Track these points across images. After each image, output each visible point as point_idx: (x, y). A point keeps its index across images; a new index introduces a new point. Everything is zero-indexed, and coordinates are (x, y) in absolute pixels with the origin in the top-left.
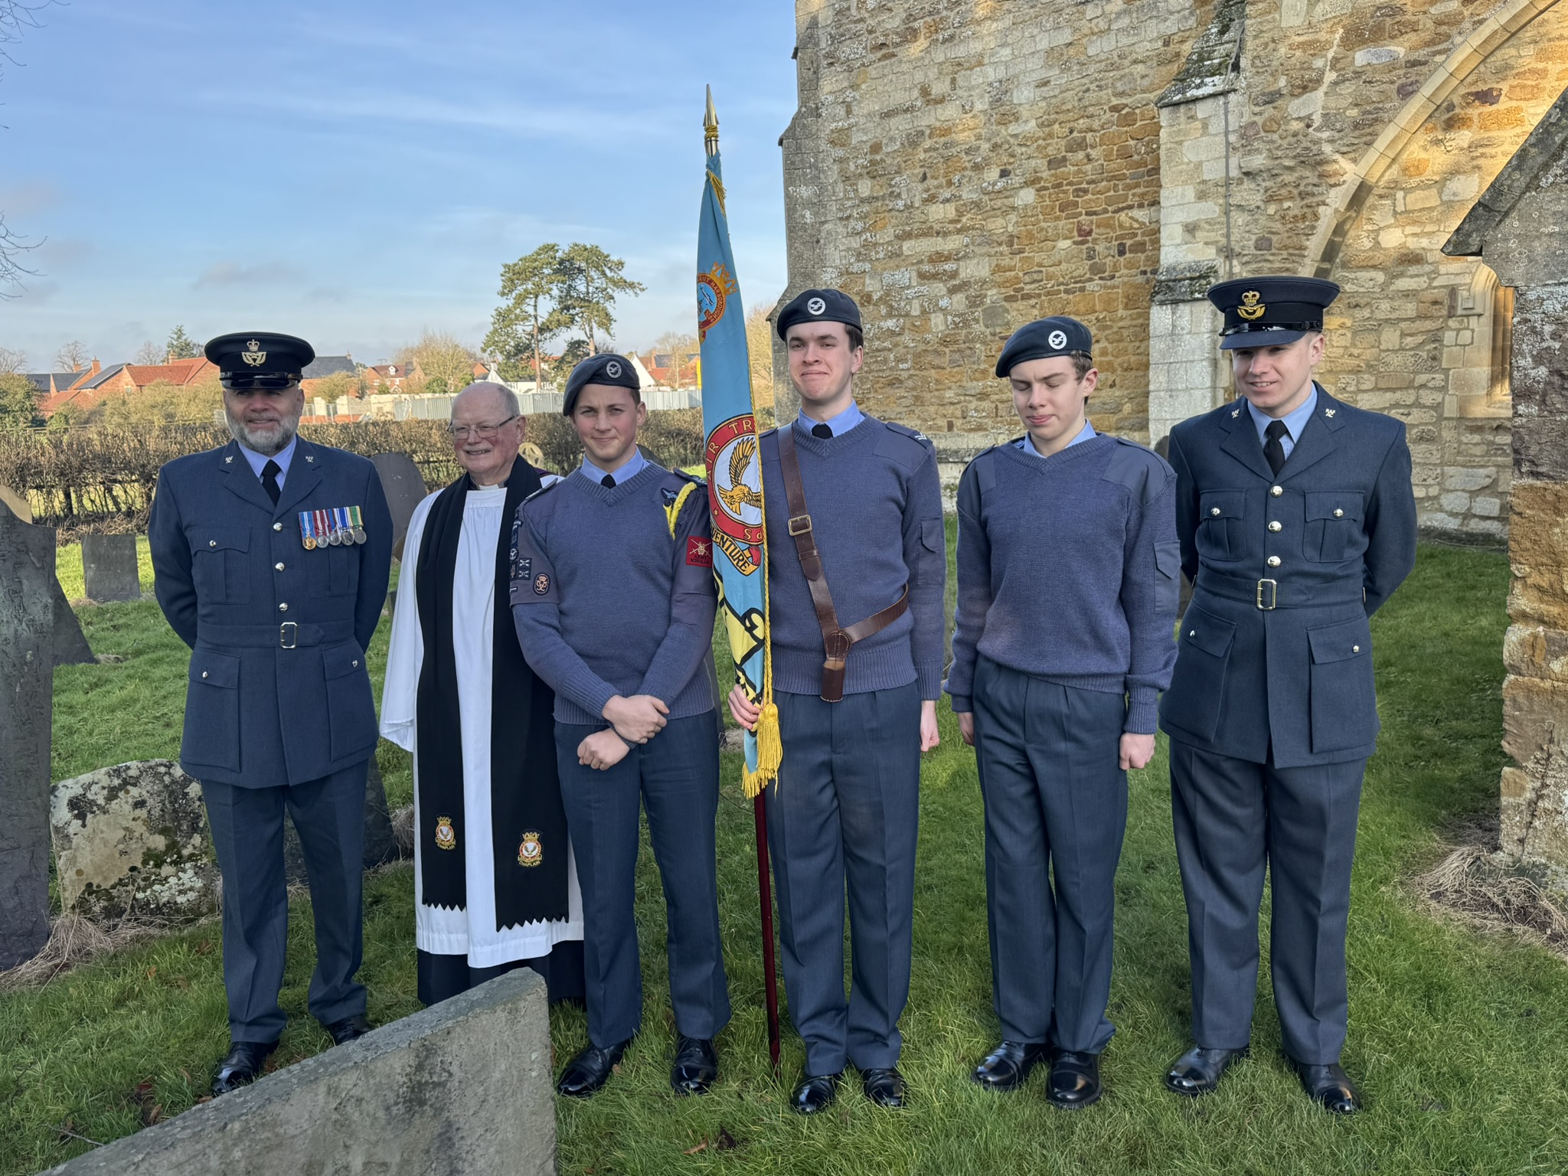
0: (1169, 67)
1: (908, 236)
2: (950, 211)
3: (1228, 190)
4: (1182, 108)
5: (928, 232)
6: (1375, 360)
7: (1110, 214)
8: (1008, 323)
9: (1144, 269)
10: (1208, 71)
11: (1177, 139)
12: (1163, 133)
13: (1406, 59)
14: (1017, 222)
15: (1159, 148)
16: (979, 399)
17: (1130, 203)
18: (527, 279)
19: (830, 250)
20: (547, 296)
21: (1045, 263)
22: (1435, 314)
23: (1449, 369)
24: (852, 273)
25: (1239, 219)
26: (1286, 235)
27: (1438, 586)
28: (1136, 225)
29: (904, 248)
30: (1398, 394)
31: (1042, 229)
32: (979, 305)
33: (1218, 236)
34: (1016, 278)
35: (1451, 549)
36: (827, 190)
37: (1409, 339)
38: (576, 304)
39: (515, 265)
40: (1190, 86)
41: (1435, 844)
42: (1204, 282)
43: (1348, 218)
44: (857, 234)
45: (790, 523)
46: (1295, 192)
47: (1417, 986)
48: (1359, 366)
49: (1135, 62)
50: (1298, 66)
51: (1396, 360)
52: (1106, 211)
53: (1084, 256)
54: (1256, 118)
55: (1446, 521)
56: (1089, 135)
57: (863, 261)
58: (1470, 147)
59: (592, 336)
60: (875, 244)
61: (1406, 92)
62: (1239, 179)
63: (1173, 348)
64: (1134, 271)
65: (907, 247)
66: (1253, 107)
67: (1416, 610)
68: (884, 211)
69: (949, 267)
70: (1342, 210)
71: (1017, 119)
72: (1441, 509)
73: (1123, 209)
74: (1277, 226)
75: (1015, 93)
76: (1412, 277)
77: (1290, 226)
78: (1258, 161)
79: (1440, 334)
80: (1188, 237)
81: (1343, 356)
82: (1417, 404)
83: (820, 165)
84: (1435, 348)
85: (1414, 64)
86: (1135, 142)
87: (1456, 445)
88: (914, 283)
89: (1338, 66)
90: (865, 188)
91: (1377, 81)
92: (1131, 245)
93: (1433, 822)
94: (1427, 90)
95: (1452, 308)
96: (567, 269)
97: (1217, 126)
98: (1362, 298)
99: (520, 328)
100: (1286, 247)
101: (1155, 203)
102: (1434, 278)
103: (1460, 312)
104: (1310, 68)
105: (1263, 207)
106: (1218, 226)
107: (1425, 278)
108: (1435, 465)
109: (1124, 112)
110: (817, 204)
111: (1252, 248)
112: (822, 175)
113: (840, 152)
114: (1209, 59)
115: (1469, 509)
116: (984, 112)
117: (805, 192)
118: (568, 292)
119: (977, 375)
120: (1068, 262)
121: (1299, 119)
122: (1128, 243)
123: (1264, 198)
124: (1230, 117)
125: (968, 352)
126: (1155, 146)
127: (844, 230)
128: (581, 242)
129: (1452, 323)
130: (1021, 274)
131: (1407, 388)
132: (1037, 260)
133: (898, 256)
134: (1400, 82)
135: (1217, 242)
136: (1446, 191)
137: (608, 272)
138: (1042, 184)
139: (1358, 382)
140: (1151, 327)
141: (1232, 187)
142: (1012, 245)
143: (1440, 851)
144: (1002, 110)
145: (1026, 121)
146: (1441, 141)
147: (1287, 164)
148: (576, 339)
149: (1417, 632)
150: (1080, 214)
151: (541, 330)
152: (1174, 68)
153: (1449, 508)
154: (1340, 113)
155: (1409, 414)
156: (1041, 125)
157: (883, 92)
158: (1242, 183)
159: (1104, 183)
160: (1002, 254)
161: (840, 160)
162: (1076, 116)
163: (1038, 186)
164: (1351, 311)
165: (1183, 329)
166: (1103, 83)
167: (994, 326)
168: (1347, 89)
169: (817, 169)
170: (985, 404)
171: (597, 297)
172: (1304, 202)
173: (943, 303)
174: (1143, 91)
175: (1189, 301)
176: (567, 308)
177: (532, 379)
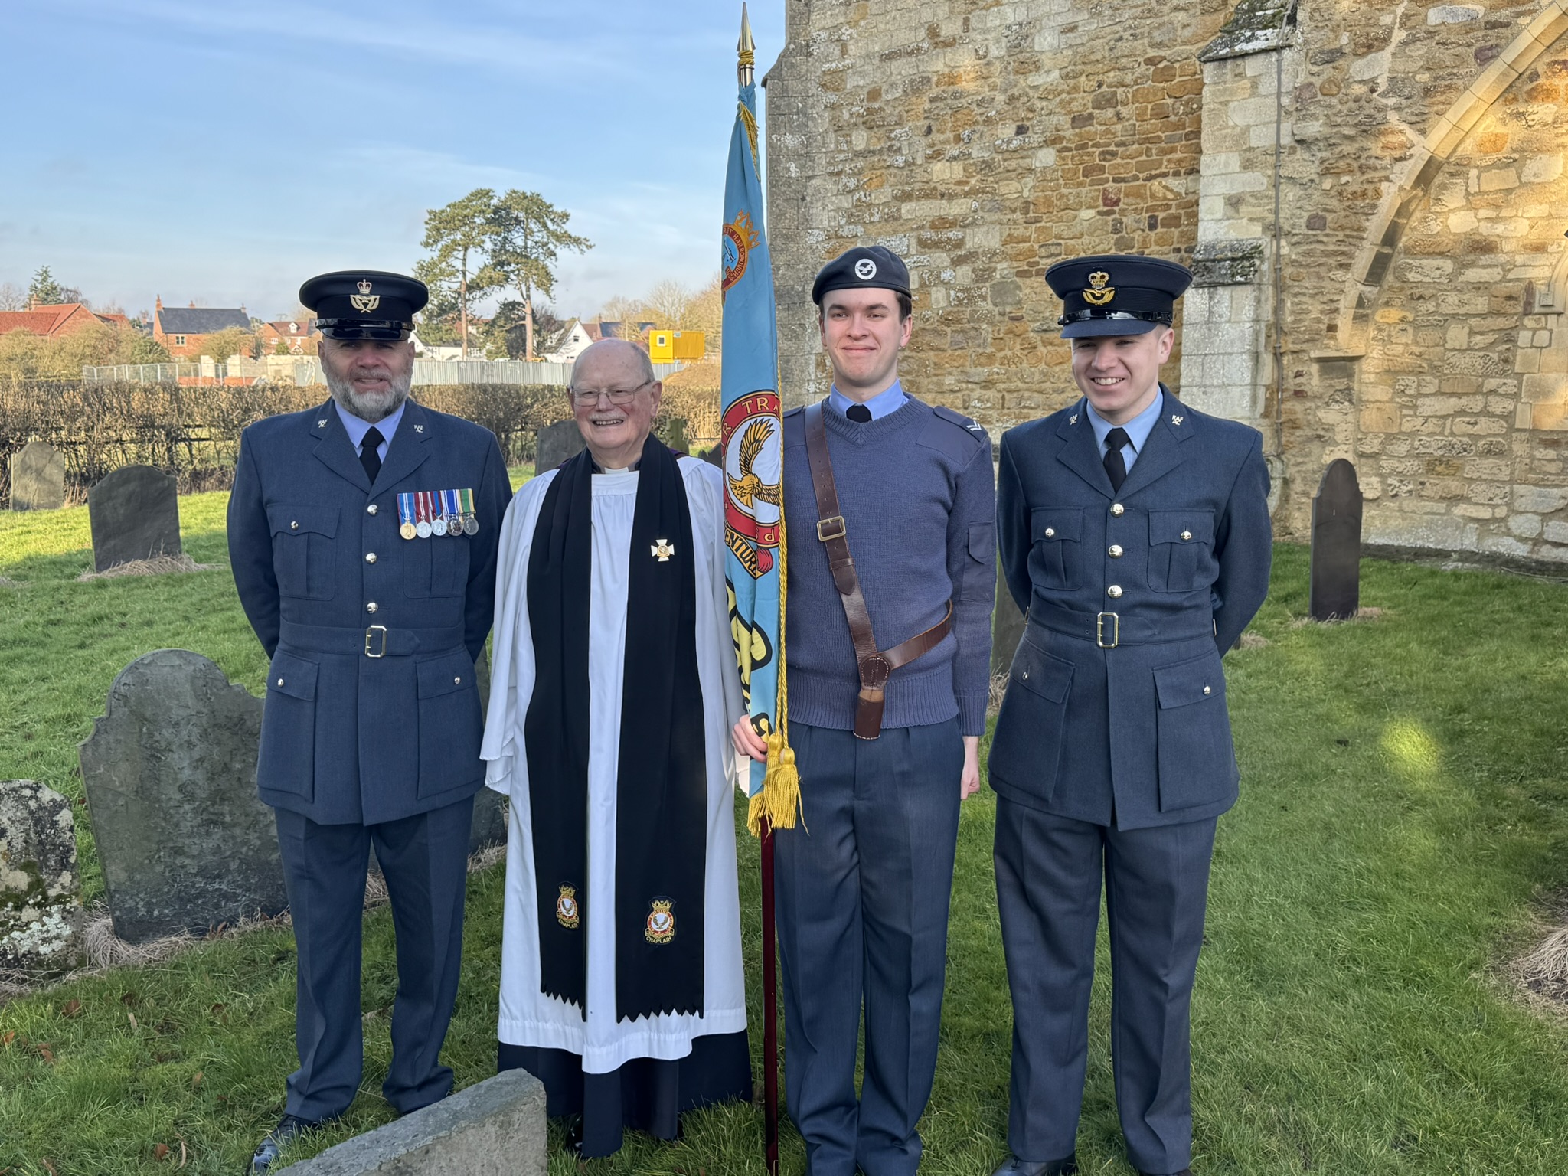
0: (1215, 17)
1: (907, 197)
2: (957, 170)
3: (1278, 159)
4: (1229, 64)
5: (931, 193)
6: (1440, 360)
7: (1141, 182)
8: (1019, 302)
9: (1178, 246)
10: (1260, 23)
11: (1222, 99)
12: (1206, 91)
13: (1486, 20)
14: (1034, 187)
15: (1200, 108)
16: (984, 388)
17: (1164, 170)
18: (456, 229)
19: (816, 209)
20: (479, 249)
21: (1065, 234)
22: (1509, 312)
23: (1524, 374)
24: (842, 237)
25: (1290, 193)
26: (1343, 213)
27: (1508, 621)
28: (1170, 196)
29: (903, 211)
30: (1464, 400)
31: (1062, 196)
32: (986, 280)
33: (1265, 211)
34: (1031, 250)
35: (1520, 579)
36: (816, 141)
37: (1479, 338)
38: (512, 259)
39: (443, 211)
40: (1238, 39)
41: (1531, 924)
42: (1247, 264)
43: (1415, 197)
44: (850, 192)
45: (819, 526)
46: (1355, 165)
47: (1522, 1094)
48: (1420, 366)
49: (1176, 9)
50: (1363, 23)
51: (1463, 361)
52: (1136, 178)
53: (1110, 229)
54: (1313, 79)
55: (1514, 547)
56: (1120, 91)
57: (855, 223)
58: (1554, 123)
59: (529, 297)
60: (870, 205)
61: (1485, 56)
62: (1291, 147)
63: (1210, 338)
64: (1166, 249)
65: (906, 208)
66: (1310, 66)
67: (1486, 648)
68: (882, 167)
69: (954, 234)
70: (1408, 188)
71: (1038, 69)
72: (1508, 533)
73: (1155, 177)
74: (1333, 203)
75: (1037, 38)
76: (1484, 267)
77: (1347, 204)
78: (1313, 128)
79: (1514, 333)
80: (1231, 212)
81: (1403, 354)
82: (1486, 413)
83: (809, 111)
84: (1508, 349)
85: (1494, 25)
86: (1172, 100)
87: (1528, 461)
88: (913, 251)
89: (1409, 24)
90: (860, 140)
91: (1451, 43)
92: (1164, 219)
93: (1525, 896)
94: (1508, 56)
95: (1529, 304)
96: (502, 218)
97: (1268, 86)
98: (1427, 288)
99: (445, 285)
100: (1342, 228)
101: (1194, 171)
102: (1510, 270)
103: (1537, 309)
104: (1376, 25)
105: (1317, 180)
106: (1266, 201)
107: (1499, 270)
108: (1504, 482)
109: (1161, 66)
110: (803, 157)
111: (1304, 227)
112: (810, 123)
113: (833, 98)
114: (1261, 9)
115: (1541, 534)
116: (1000, 58)
117: (791, 141)
118: (503, 247)
119: (982, 360)
120: (1091, 234)
121: (1362, 82)
122: (1161, 215)
123: (1319, 170)
124: (1283, 76)
125: (973, 333)
126: (1195, 106)
127: (835, 187)
128: (520, 188)
129: (1528, 322)
130: (1036, 247)
131: (1474, 394)
132: (1055, 231)
133: (896, 219)
134: (1478, 45)
135: (1263, 218)
136: (1526, 171)
137: (549, 224)
138: (1064, 144)
139: (1419, 385)
140: (1185, 313)
141: (1283, 156)
142: (1027, 213)
143: (1537, 932)
144: (1021, 57)
145: (1048, 72)
146: (1522, 114)
147: (1346, 132)
148: (510, 300)
149: (1490, 674)
150: (1107, 180)
151: (470, 288)
152: (1221, 18)
153: (1517, 533)
154: (1409, 77)
155: (1475, 423)
156: (1066, 77)
157: (885, 30)
158: (1294, 152)
159: (1136, 146)
160: (1015, 222)
161: (833, 107)
162: (1106, 68)
163: (1059, 146)
164: (1414, 303)
165: (1221, 316)
166: (1138, 31)
167: (1004, 304)
168: (1418, 50)
169: (805, 115)
170: (991, 394)
171: (536, 253)
172: (1365, 177)
173: (946, 275)
174: (1184, 43)
175: (1229, 285)
176: (502, 264)
177: (457, 343)
